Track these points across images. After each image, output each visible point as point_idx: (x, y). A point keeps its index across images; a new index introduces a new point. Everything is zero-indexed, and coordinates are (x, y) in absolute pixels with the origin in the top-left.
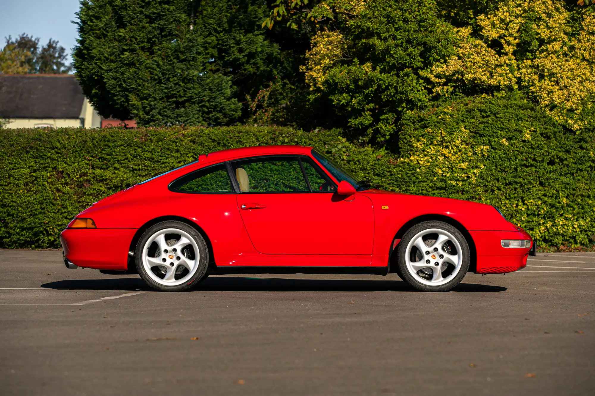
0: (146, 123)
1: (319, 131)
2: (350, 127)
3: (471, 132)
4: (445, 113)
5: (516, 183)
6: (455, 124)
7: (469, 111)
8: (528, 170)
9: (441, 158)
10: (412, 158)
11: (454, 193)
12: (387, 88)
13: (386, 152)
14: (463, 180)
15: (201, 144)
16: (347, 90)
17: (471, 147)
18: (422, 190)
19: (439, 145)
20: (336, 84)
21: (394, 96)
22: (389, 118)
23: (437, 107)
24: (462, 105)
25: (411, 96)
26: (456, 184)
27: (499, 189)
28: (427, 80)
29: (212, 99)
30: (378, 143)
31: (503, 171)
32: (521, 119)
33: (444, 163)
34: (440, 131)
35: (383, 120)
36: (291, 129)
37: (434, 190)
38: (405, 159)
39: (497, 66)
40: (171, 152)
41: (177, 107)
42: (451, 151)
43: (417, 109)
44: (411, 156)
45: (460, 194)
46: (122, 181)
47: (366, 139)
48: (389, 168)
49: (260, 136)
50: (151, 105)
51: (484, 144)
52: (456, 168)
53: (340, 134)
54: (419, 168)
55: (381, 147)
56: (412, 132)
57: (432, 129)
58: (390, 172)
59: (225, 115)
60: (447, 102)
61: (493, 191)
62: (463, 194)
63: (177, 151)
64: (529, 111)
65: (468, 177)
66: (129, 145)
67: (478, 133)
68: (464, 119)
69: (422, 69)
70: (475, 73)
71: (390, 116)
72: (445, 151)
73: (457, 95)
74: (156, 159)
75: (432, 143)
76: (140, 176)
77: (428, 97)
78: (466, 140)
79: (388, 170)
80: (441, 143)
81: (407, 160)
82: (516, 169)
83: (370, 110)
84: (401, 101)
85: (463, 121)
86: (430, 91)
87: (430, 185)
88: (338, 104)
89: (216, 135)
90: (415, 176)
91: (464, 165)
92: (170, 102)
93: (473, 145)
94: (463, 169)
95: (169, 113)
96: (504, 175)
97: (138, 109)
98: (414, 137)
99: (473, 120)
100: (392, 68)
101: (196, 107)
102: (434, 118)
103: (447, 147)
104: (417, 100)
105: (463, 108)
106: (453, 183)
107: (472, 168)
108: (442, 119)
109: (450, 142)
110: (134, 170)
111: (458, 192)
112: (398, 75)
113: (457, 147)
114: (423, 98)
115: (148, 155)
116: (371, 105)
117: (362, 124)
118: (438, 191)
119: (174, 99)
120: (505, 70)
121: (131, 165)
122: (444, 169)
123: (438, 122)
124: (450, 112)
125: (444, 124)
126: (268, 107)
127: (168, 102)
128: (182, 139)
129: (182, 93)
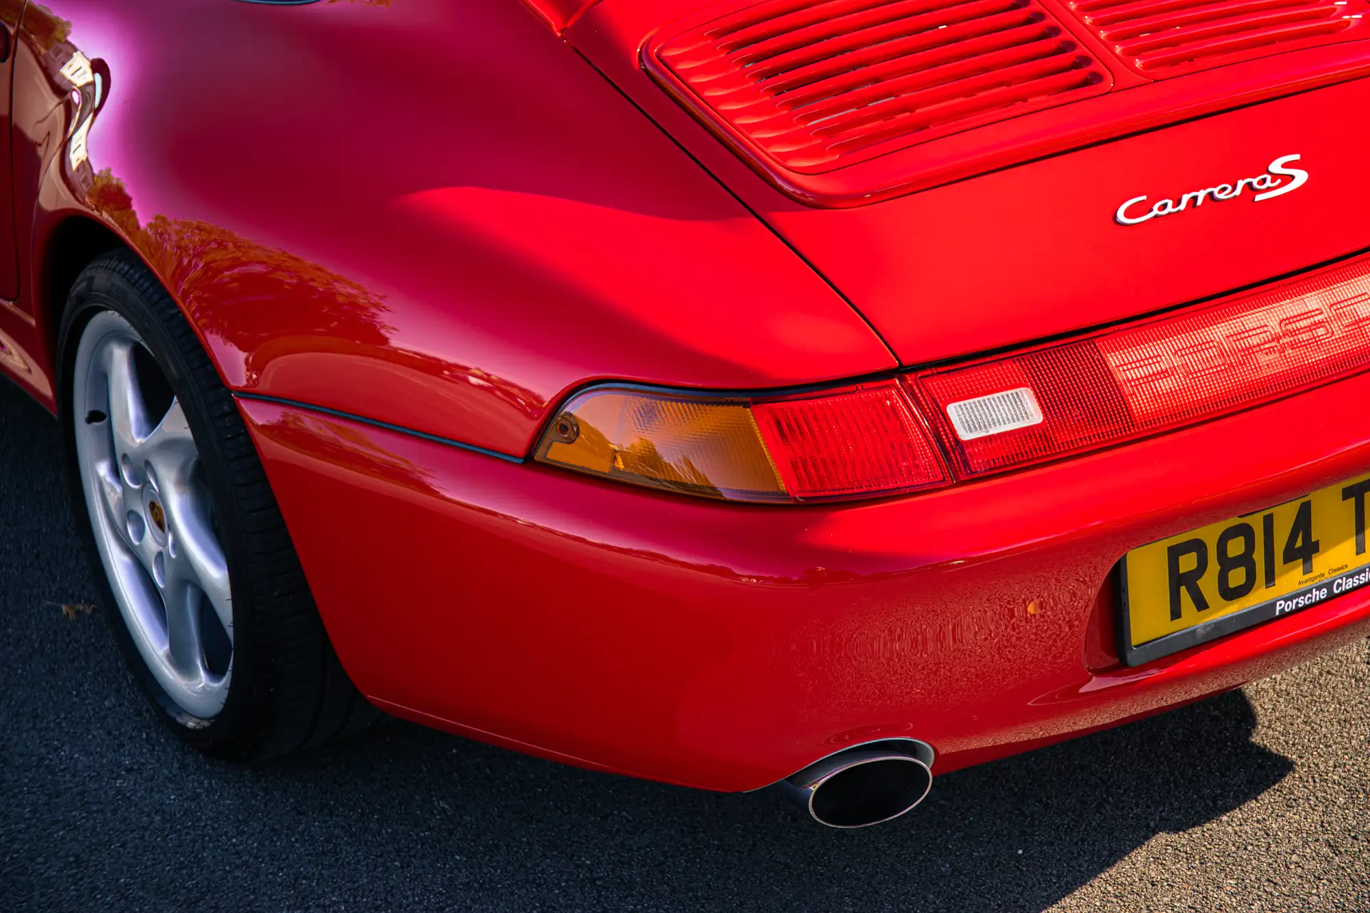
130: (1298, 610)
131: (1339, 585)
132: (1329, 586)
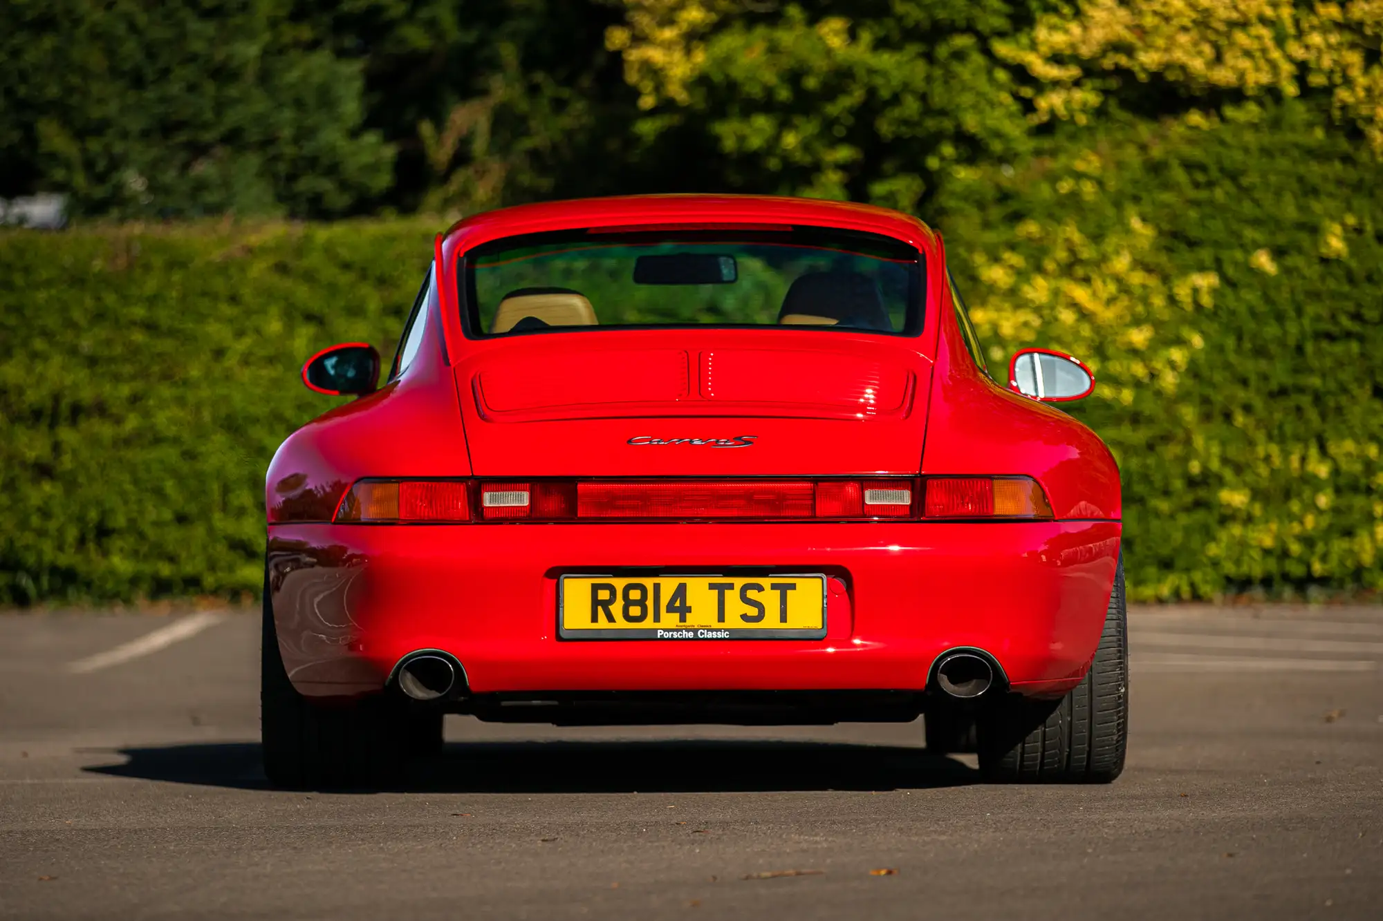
3: (1161, 233)
4: (1079, 176)
5: (1301, 390)
6: (1110, 209)
7: (1156, 168)
8: (1338, 348)
9: (1067, 317)
10: (978, 316)
11: (1109, 422)
12: (896, 99)
14: (1138, 384)
15: (309, 277)
16: (767, 105)
17: (1163, 280)
19: (1061, 274)
20: (732, 86)
21: (919, 122)
22: (899, 192)
23: (1053, 155)
24: (1131, 149)
25: (971, 123)
26: (1116, 395)
27: (1247, 409)
28: (1021, 74)
29: (303, 134)
31: (1260, 352)
32: (1314, 192)
35: (881, 197)
39: (1232, 24)
40: (215, 302)
42: (1098, 293)
43: (989, 161)
44: (974, 305)
45: (1127, 426)
46: (56, 398)
51: (1202, 269)
56: (977, 234)
57: (1039, 225)
60: (1084, 141)
61: (1228, 417)
62: (1135, 425)
63: (234, 299)
64: (1338, 165)
65: (1153, 375)
66: (79, 282)
67: (1182, 236)
68: (1137, 194)
69: (1002, 35)
70: (1167, 50)
72: (1080, 294)
73: (1111, 119)
74: (164, 326)
75: (1040, 269)
77: (1022, 124)
78: (1145, 257)
80: (1066, 270)
82: (1300, 349)
83: (841, 167)
84: (938, 136)
85: (1136, 199)
86: (1028, 107)
88: (737, 148)
91: (1139, 337)
93: (1169, 273)
94: (1135, 351)
96: (1263, 364)
98: (983, 249)
100: (911, 34)
102: (1045, 191)
103: (1087, 280)
105: (1134, 161)
106: (1107, 391)
107: (1166, 344)
108: (1071, 193)
109: (1096, 265)
110: (92, 361)
111: (1119, 421)
112: (929, 58)
113: (1119, 280)
114: (1008, 128)
115: (139, 312)
116: (844, 153)
120: (1259, 38)
121: (86, 344)
123: (1058, 205)
124: (1096, 171)
125: (1077, 209)
128: (246, 259)
129: (209, 115)
130: (672, 639)
131: (702, 634)
132: (695, 631)
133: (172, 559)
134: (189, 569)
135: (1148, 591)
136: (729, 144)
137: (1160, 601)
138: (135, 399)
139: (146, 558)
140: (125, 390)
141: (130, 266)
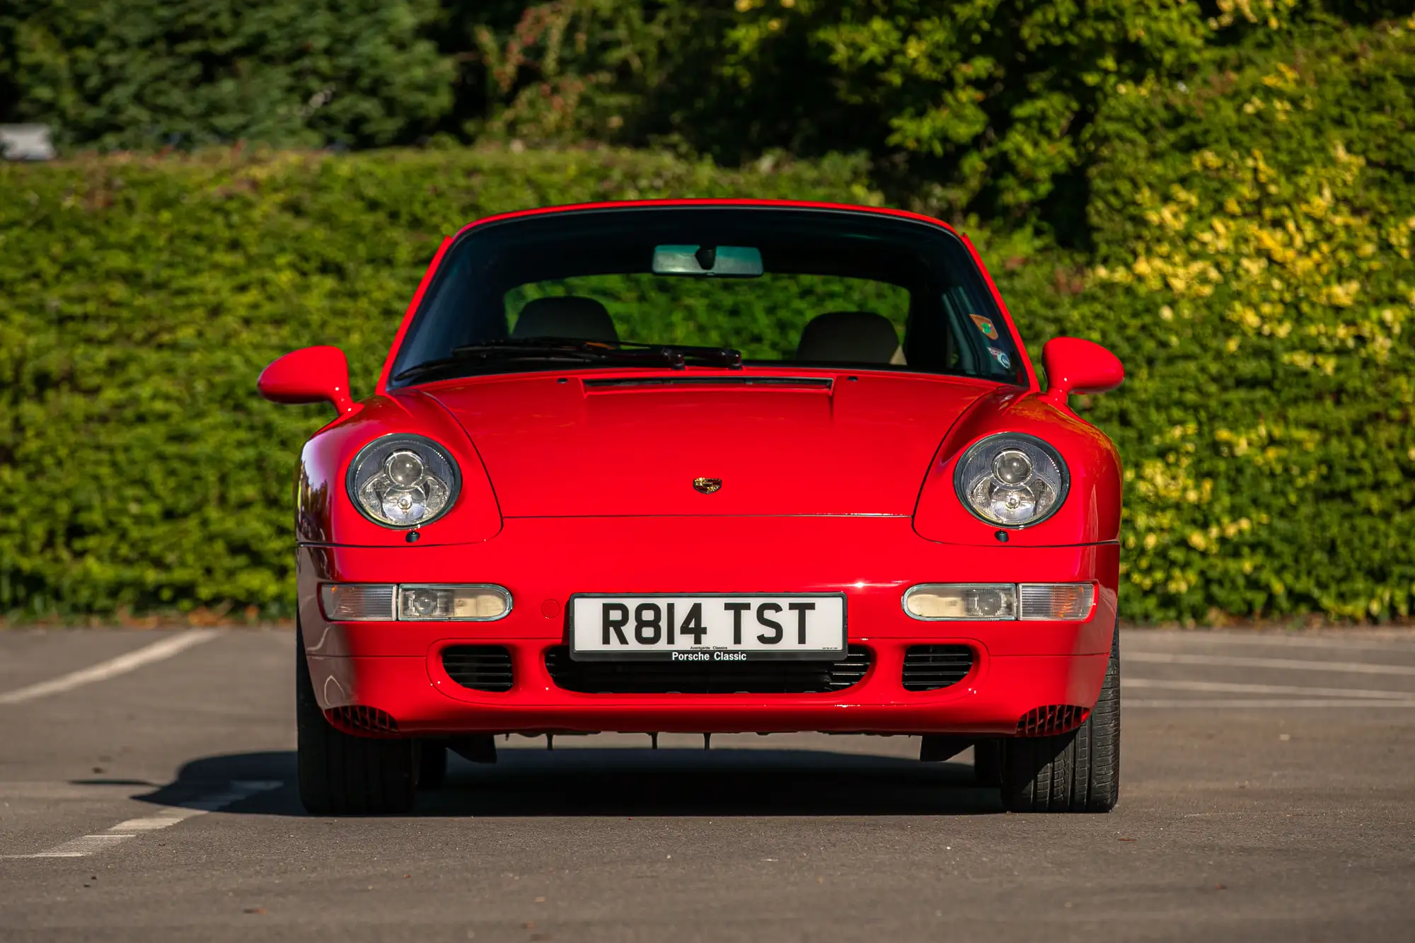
0: (88, 134)
1: (777, 166)
2: (899, 148)
3: (1370, 163)
4: (1269, 93)
6: (1308, 134)
7: (1364, 83)
9: (1254, 267)
10: (1142, 267)
11: (1305, 399)
13: (1038, 243)
14: (1341, 351)
15: (326, 218)
17: (1373, 223)
18: (1182, 389)
19: (1245, 215)
21: (1071, 27)
22: (1051, 113)
23: (1239, 68)
24: (1335, 59)
25: (1137, 29)
26: (1315, 365)
29: (339, 44)
30: (1006, 210)
33: (1267, 286)
34: (1250, 163)
35: (1026, 121)
36: (667, 159)
37: (1225, 389)
38: (1113, 271)
40: (211, 249)
41: (208, 77)
42: (1291, 239)
43: (1158, 78)
44: (1135, 255)
45: (1329, 403)
46: (19, 364)
47: (959, 196)
48: (1052, 306)
49: (552, 186)
50: (105, 69)
52: (1313, 305)
53: (856, 176)
54: (1172, 304)
55: (1019, 224)
56: (1142, 166)
57: (1218, 154)
58: (1057, 320)
59: (391, 106)
60: (1276, 50)
62: (1338, 402)
63: (234, 245)
65: (1361, 339)
66: (45, 223)
67: (1400, 168)
68: (1342, 116)
71: (1054, 106)
72: (1272, 240)
73: (1312, 22)
74: (149, 277)
75: (1219, 209)
76: (89, 340)
77: (1201, 30)
78: (1350, 194)
79: (1050, 313)
80: (1254, 210)
81: (1120, 275)
83: (976, 83)
84: (1097, 47)
85: (1340, 122)
86: (1209, 10)
87: (1214, 368)
88: (850, 60)
89: (381, 184)
90: (1152, 336)
91: (1343, 293)
92: (180, 55)
93: (1381, 214)
94: (1338, 309)
95: (176, 97)
97: (53, 82)
98: (1151, 186)
99: (1378, 119)
101: (280, 76)
102: (1228, 110)
103: (1278, 223)
104: (1160, 44)
105: (1338, 74)
106: (1302, 360)
107: (1377, 303)
108: (1259, 115)
109: (1289, 205)
110: (62, 320)
111: (1319, 397)
113: (1318, 222)
114: (1184, 34)
115: (121, 261)
116: (981, 66)
117: (945, 139)
118: (1242, 394)
119: (195, 46)
121: (54, 300)
122: (1266, 309)
123: (1242, 129)
124: (1290, 88)
125: (1267, 133)
126: (561, 73)
127: (171, 53)
128: (251, 196)
129: (225, 21)
133: (158, 563)
134: (180, 575)
135: (1355, 608)
136: (841, 54)
137: (1373, 620)
138: (114, 366)
139: (127, 562)
140: (102, 356)
141: (110, 204)
